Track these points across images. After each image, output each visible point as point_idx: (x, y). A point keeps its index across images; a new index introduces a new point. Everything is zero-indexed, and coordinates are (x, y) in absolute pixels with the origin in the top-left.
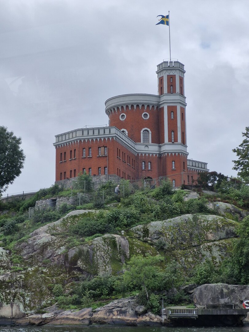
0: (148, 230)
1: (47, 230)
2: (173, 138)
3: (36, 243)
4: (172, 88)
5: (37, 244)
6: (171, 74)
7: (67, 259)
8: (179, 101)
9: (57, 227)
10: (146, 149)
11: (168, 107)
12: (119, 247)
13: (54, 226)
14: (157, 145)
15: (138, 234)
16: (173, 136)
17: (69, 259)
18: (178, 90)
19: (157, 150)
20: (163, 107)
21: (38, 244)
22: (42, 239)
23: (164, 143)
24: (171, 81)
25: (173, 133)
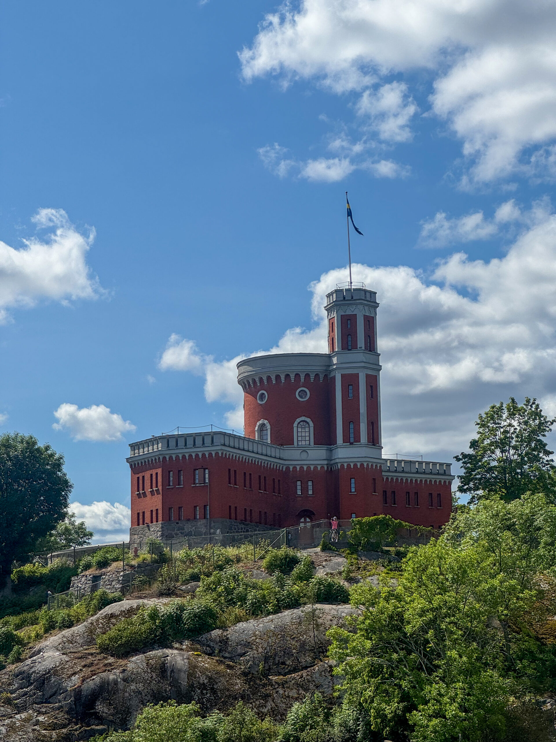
0: (228, 639)
1: (59, 644)
2: (352, 435)
3: (33, 670)
4: (350, 339)
5: (34, 672)
6: (348, 313)
7: (80, 699)
8: (363, 364)
9: (77, 636)
10: (304, 456)
11: (343, 376)
12: (171, 673)
13: (72, 636)
14: (325, 447)
15: (210, 647)
16: (352, 431)
17: (83, 699)
18: (361, 342)
19: (325, 458)
20: (335, 377)
21: (37, 671)
22: (44, 663)
23: (336, 444)
24: (349, 326)
25: (352, 426)
